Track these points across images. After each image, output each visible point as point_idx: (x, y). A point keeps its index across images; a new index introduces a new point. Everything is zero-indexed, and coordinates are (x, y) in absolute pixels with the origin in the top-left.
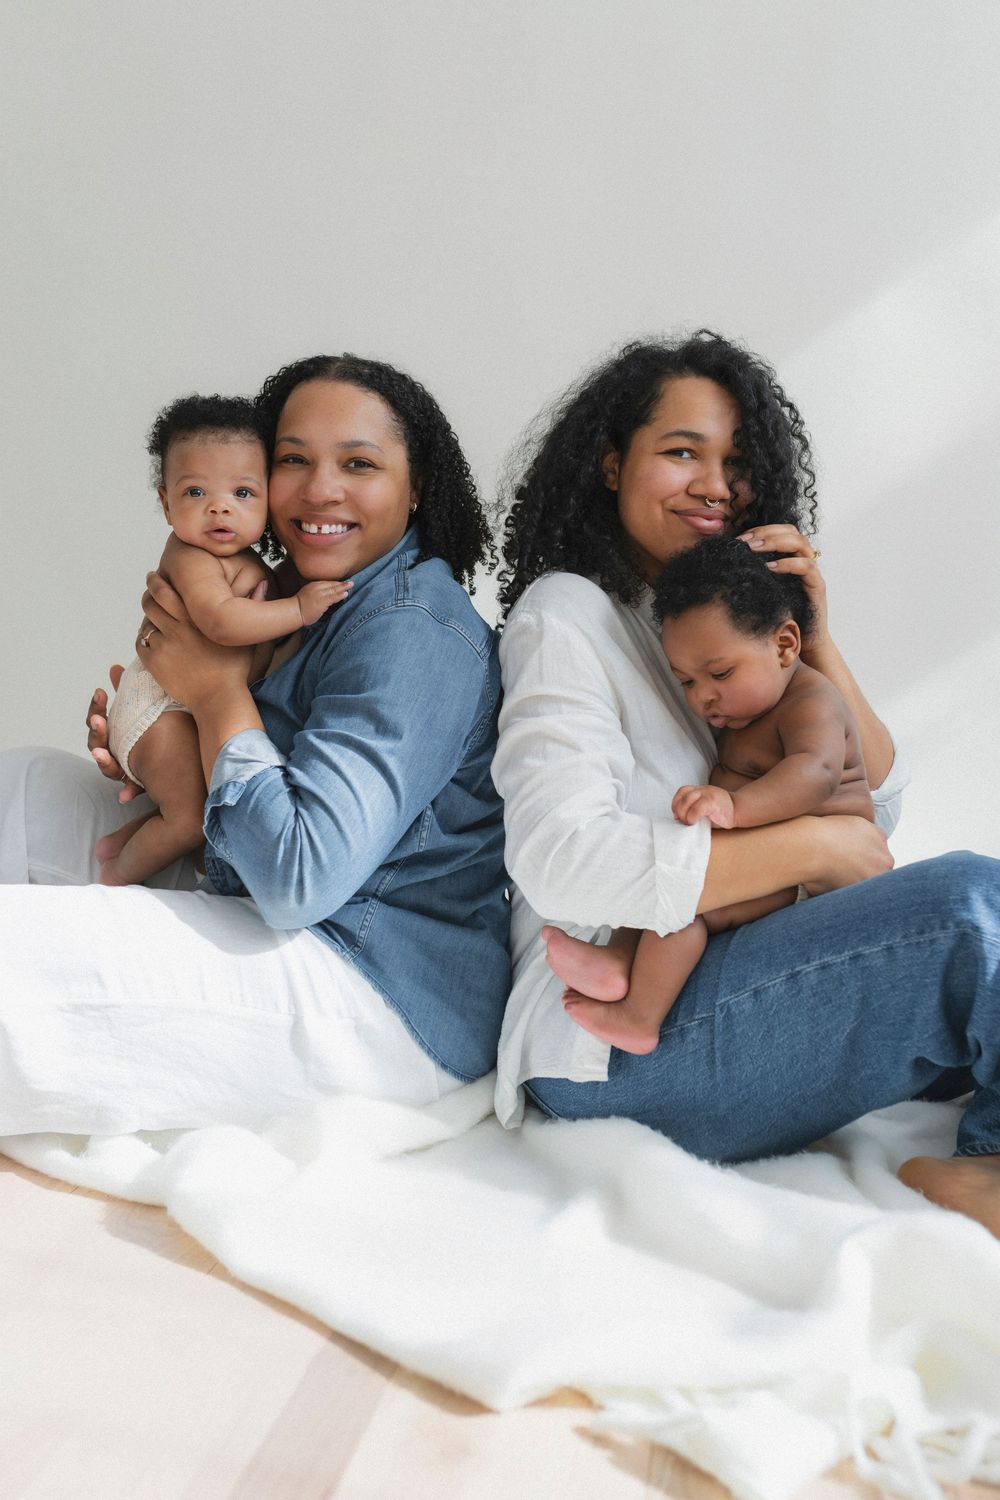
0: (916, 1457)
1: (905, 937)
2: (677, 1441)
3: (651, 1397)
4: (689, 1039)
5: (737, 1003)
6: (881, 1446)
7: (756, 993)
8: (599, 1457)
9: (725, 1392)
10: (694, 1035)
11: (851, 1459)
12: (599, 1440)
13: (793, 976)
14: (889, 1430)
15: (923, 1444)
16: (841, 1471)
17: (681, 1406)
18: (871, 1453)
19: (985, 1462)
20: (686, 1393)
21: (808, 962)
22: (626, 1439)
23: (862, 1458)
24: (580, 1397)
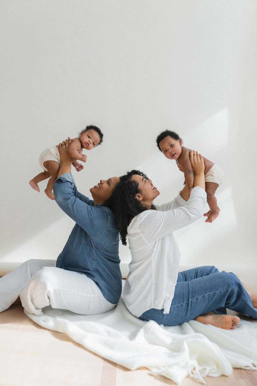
0: (199, 373)
1: (223, 289)
2: (164, 374)
3: (158, 368)
4: (183, 307)
5: (193, 301)
6: (193, 372)
7: (197, 299)
8: (152, 378)
9: (170, 366)
10: (184, 306)
11: (189, 374)
12: (151, 375)
13: (204, 296)
14: (194, 369)
15: (199, 371)
16: (188, 376)
17: (164, 369)
18: (192, 373)
19: (209, 373)
20: (163, 367)
21: (206, 294)
22: (155, 374)
23: (191, 374)
24: (146, 368)
